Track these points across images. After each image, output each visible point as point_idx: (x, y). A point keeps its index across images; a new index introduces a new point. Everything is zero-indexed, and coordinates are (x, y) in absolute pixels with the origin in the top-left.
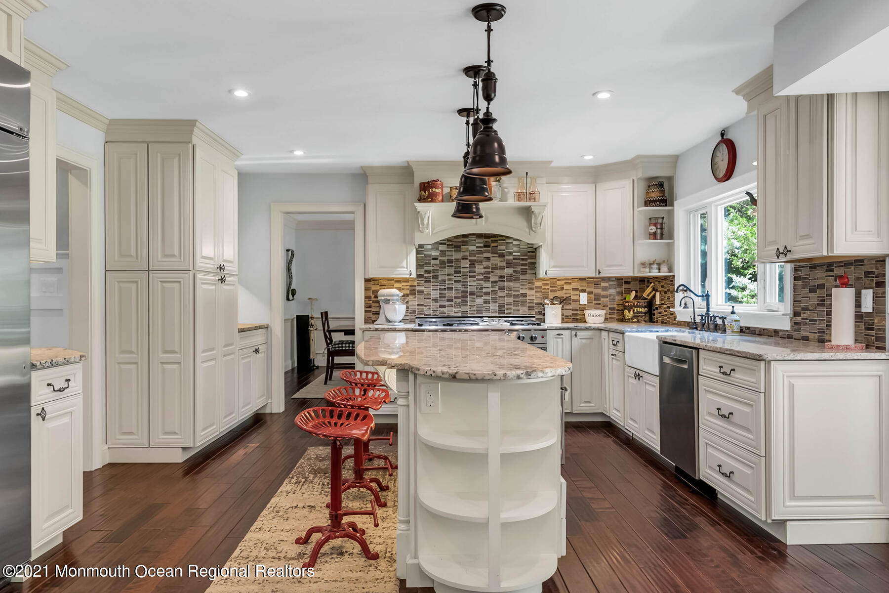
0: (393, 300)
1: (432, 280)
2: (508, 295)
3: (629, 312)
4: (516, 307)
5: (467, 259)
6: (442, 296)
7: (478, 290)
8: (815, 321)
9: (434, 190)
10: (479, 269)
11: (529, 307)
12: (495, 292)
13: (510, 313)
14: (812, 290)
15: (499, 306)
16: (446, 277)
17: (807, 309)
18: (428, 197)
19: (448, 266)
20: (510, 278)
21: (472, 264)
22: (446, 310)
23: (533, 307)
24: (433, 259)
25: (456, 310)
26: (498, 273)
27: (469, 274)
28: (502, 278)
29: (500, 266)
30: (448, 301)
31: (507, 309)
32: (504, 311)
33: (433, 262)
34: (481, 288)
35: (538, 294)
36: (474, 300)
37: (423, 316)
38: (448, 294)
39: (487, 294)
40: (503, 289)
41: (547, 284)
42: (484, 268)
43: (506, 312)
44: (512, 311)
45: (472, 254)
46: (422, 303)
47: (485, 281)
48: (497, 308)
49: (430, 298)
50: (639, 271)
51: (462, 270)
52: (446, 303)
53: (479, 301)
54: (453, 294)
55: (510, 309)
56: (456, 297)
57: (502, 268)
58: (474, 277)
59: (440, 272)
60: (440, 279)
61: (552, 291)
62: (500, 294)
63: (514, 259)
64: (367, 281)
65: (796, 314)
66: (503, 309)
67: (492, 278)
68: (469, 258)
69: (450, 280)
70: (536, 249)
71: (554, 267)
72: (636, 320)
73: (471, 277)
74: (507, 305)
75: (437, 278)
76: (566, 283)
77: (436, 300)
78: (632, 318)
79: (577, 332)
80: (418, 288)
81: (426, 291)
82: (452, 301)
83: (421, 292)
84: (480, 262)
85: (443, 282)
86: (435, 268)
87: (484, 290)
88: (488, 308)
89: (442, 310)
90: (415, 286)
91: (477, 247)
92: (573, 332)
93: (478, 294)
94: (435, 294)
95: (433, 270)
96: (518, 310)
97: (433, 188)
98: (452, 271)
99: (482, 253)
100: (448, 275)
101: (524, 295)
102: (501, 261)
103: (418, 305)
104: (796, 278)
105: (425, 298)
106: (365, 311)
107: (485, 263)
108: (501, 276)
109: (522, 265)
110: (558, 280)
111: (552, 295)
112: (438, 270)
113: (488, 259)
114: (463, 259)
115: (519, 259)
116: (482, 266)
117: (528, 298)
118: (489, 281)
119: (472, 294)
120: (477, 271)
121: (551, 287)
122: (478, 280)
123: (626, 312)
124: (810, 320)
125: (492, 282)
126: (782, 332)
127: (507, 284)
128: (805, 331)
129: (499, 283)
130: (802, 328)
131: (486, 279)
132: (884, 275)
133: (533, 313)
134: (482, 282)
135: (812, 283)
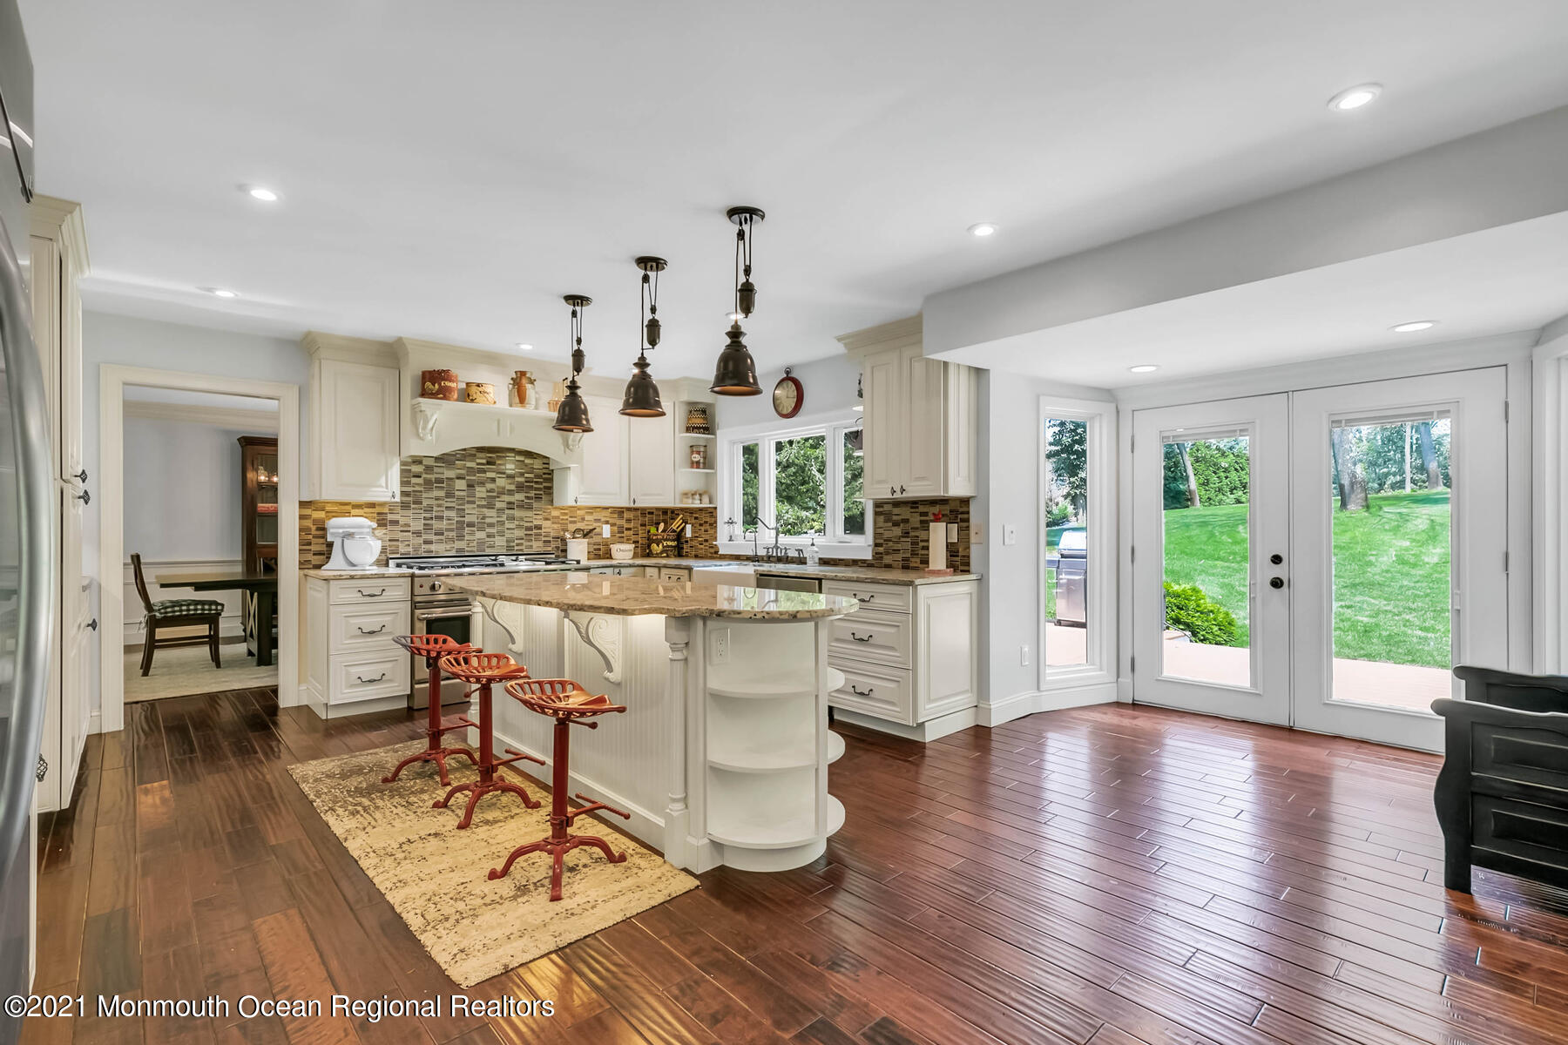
0: (362, 533)
1: (413, 506)
2: (519, 527)
3: (658, 546)
4: (529, 542)
5: (464, 478)
6: (428, 527)
7: (479, 520)
8: (899, 550)
9: (448, 384)
10: (480, 492)
11: (545, 542)
12: (502, 523)
13: (521, 550)
14: (896, 524)
15: (507, 541)
16: (434, 502)
17: (890, 541)
18: (438, 392)
19: (436, 487)
20: (521, 506)
21: (471, 486)
22: (433, 547)
23: (549, 542)
24: (414, 476)
25: (448, 547)
26: (507, 498)
27: (467, 499)
28: (510, 505)
29: (508, 490)
30: (436, 534)
31: (518, 545)
33: (414, 480)
34: (484, 518)
35: (555, 526)
36: (472, 533)
37: (398, 556)
38: (436, 525)
39: (491, 525)
41: (566, 514)
42: (488, 491)
43: (516, 548)
44: (523, 547)
45: (471, 471)
46: (396, 537)
47: (488, 508)
48: (505, 544)
49: (409, 531)
50: (681, 502)
51: (457, 493)
52: (434, 538)
53: (481, 535)
54: (444, 525)
55: (521, 544)
56: (447, 530)
57: (510, 492)
58: (474, 502)
59: (424, 495)
60: (425, 504)
61: (571, 522)
62: (508, 525)
63: (526, 482)
64: (303, 504)
65: (876, 545)
66: (512, 544)
67: (499, 505)
68: (467, 478)
69: (439, 506)
70: (553, 470)
71: (583, 494)
72: (665, 555)
73: (469, 502)
74: (517, 539)
75: (421, 503)
76: (587, 512)
77: (418, 534)
78: (662, 553)
79: (622, 569)
80: (390, 517)
81: (402, 521)
82: (442, 534)
83: (396, 522)
84: (482, 484)
85: (429, 509)
86: (417, 488)
87: (488, 520)
88: (492, 543)
89: (427, 546)
90: (386, 514)
91: (478, 464)
92: (617, 570)
93: (480, 525)
94: (418, 525)
95: (414, 491)
96: (531, 546)
97: (446, 380)
98: (442, 493)
99: (484, 471)
100: (436, 499)
101: (539, 527)
102: (510, 484)
103: (390, 540)
104: (876, 514)
105: (401, 531)
106: (300, 550)
107: (490, 486)
108: (509, 503)
109: (536, 489)
110: (579, 509)
111: (572, 527)
112: (421, 492)
113: (493, 480)
114: (458, 478)
115: (532, 482)
116: (484, 489)
117: (543, 530)
118: (493, 508)
119: (471, 525)
120: (478, 495)
121: (571, 517)
122: (478, 506)
123: (654, 546)
124: (894, 550)
125: (498, 510)
126: (864, 561)
127: (517, 513)
128: (887, 559)
129: (507, 511)
130: (885, 557)
131: (490, 506)
132: (968, 513)
133: (550, 549)
134: (485, 510)
135: (895, 518)
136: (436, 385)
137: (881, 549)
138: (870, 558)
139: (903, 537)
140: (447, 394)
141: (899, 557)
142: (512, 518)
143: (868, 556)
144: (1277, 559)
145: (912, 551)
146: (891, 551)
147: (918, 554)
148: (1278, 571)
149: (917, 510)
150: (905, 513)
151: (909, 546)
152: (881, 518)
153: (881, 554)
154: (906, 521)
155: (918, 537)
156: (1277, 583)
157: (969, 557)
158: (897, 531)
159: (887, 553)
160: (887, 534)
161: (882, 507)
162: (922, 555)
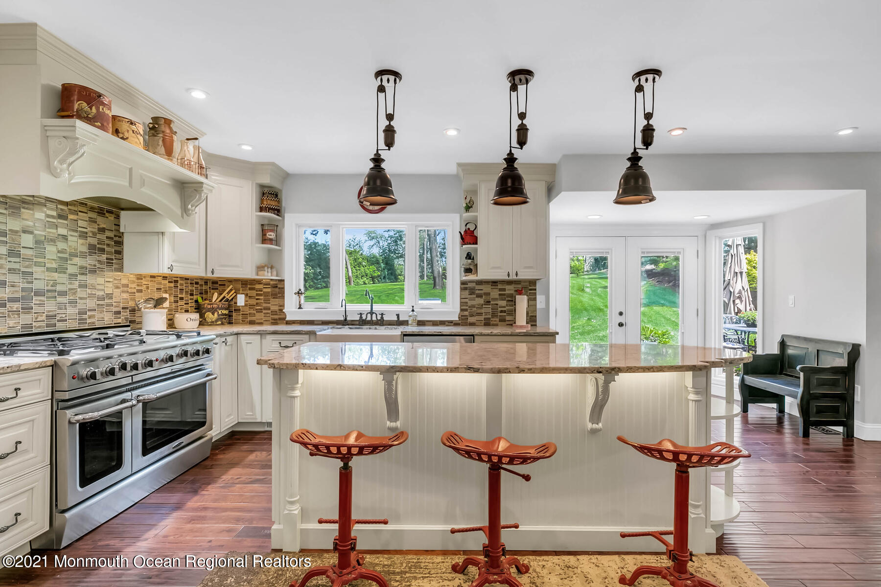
2: (91, 296)
3: (213, 314)
4: (101, 313)
5: (32, 233)
7: (49, 287)
10: (51, 252)
11: (115, 313)
12: (74, 291)
13: (93, 323)
14: (479, 296)
17: (474, 307)
20: (93, 272)
21: (40, 243)
23: (118, 312)
26: (77, 261)
27: (35, 260)
29: (80, 252)
31: (90, 317)
32: (86, 319)
34: (54, 285)
35: (124, 295)
39: (63, 294)
40: (86, 286)
42: (59, 252)
43: (89, 321)
44: (95, 320)
45: (39, 223)
47: (59, 272)
51: (22, 251)
56: (11, 300)
57: (83, 255)
58: (43, 265)
62: (81, 293)
63: (98, 244)
65: (462, 310)
66: (84, 316)
67: (71, 270)
70: (123, 233)
71: (174, 261)
72: (220, 322)
73: (37, 264)
74: (89, 310)
78: (216, 321)
84: (52, 241)
87: (59, 288)
88: (64, 316)
91: (48, 216)
93: (50, 294)
96: (103, 318)
99: (55, 226)
101: (109, 296)
104: (462, 289)
107: (61, 245)
108: (82, 267)
109: (107, 253)
113: (65, 238)
114: (24, 231)
116: (54, 249)
117: (114, 300)
118: (65, 273)
119: (40, 293)
120: (47, 255)
121: (138, 285)
122: (49, 270)
123: (209, 315)
124: (477, 313)
125: (70, 275)
126: (451, 322)
127: (90, 279)
128: (471, 320)
129: (80, 277)
130: (469, 318)
131: (61, 270)
132: (535, 290)
133: (119, 321)
134: (56, 275)
135: (477, 292)
136: (94, 108)
137: (466, 313)
138: (458, 319)
139: (484, 305)
140: (105, 123)
141: (482, 318)
142: (83, 286)
143: (455, 318)
144: (621, 314)
145: (492, 313)
146: (474, 314)
147: (497, 316)
148: (621, 319)
149: (496, 287)
150: (486, 289)
151: (490, 310)
152: (467, 292)
153: (467, 316)
154: (488, 294)
155: (497, 304)
156: (621, 325)
157: (536, 316)
158: (481, 301)
159: (472, 316)
160: (470, 303)
161: (467, 284)
162: (500, 316)
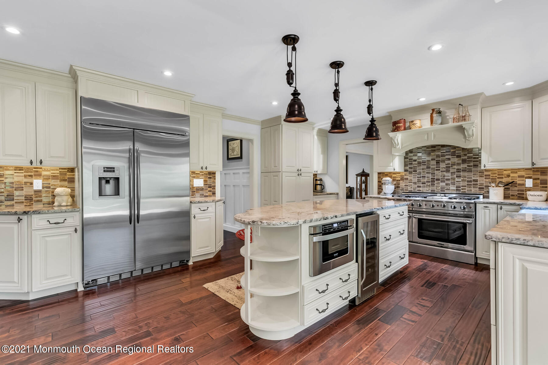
0: (387, 183)
1: (413, 173)
2: (462, 180)
4: (469, 188)
5: (435, 160)
6: (419, 181)
7: (442, 178)
9: (399, 125)
10: (443, 165)
11: (479, 188)
12: (454, 179)
13: (465, 192)
15: (456, 187)
16: (421, 171)
18: (395, 129)
19: (422, 165)
20: (464, 170)
21: (438, 162)
22: (421, 189)
23: (483, 188)
24: (414, 161)
25: (427, 189)
26: (456, 167)
27: (436, 168)
28: (458, 171)
29: (457, 163)
30: (422, 184)
31: (462, 189)
32: (460, 190)
33: (414, 163)
34: (444, 176)
35: (487, 180)
36: (439, 183)
37: (408, 191)
38: (422, 180)
39: (448, 180)
40: (460, 177)
41: (495, 173)
42: (446, 165)
43: (461, 191)
44: (466, 190)
45: (438, 156)
46: (407, 185)
47: (446, 172)
48: (455, 188)
49: (412, 182)
51: (431, 166)
52: (421, 185)
53: (444, 184)
54: (426, 180)
55: (465, 189)
56: (427, 182)
57: (459, 164)
58: (439, 170)
59: (418, 168)
60: (418, 172)
61: (498, 178)
62: (457, 179)
63: (468, 158)
64: (379, 173)
66: (459, 189)
67: (452, 170)
68: (436, 159)
69: (423, 172)
71: (492, 162)
73: (437, 170)
74: (462, 186)
75: (416, 171)
76: (511, 172)
77: (415, 183)
79: (502, 206)
80: (405, 177)
81: (409, 178)
82: (425, 184)
83: (407, 179)
84: (443, 161)
85: (420, 173)
86: (415, 165)
87: (446, 178)
88: (449, 188)
89: (419, 189)
90: (404, 176)
91: (441, 153)
92: (499, 206)
93: (442, 180)
94: (416, 180)
95: (414, 167)
96: (471, 190)
98: (425, 167)
99: (444, 156)
100: (422, 169)
101: (476, 181)
102: (458, 160)
103: (405, 186)
105: (409, 182)
106: (378, 188)
107: (447, 162)
108: (458, 169)
109: (474, 161)
110: (505, 170)
111: (498, 180)
112: (417, 167)
113: (449, 159)
114: (432, 160)
115: (472, 158)
116: (444, 164)
117: (479, 182)
118: (449, 172)
119: (438, 180)
120: (441, 166)
122: (441, 171)
125: (451, 173)
127: (462, 174)
129: (456, 173)
131: (448, 171)
134: (445, 173)
136: (395, 126)
140: (399, 129)
142: (459, 177)
